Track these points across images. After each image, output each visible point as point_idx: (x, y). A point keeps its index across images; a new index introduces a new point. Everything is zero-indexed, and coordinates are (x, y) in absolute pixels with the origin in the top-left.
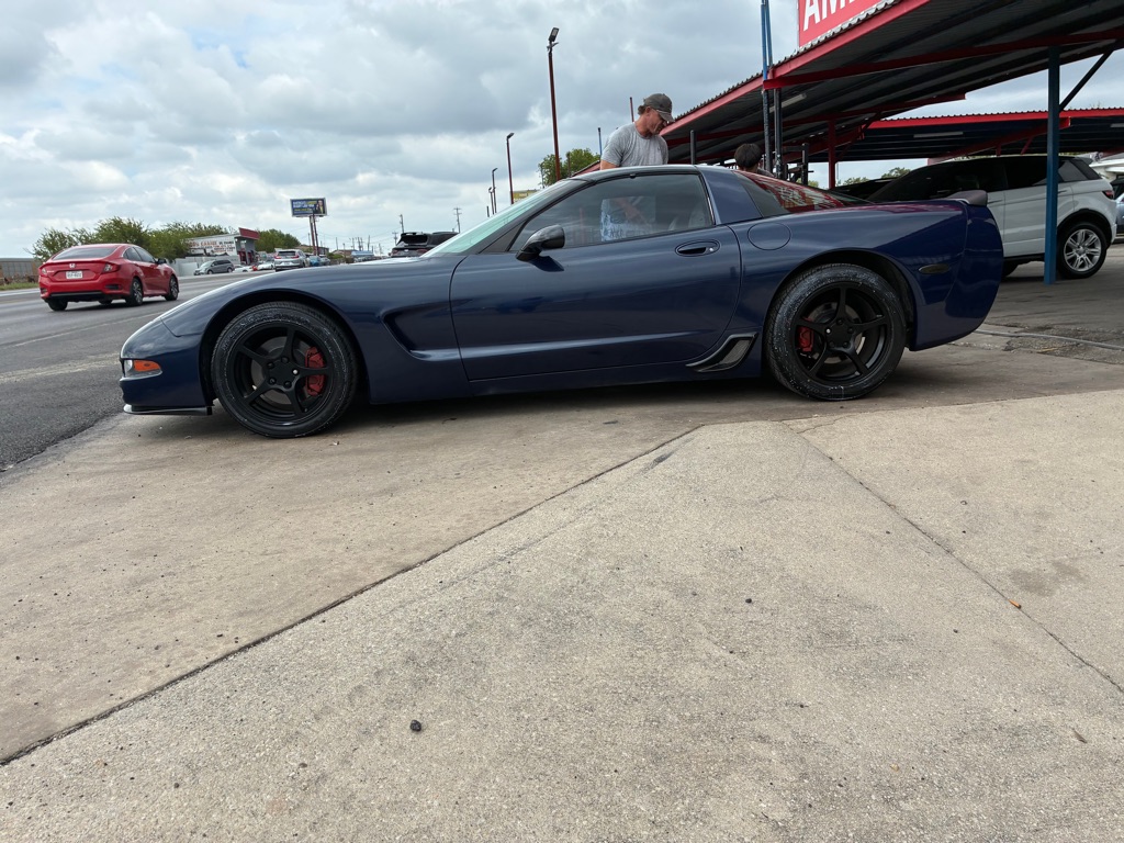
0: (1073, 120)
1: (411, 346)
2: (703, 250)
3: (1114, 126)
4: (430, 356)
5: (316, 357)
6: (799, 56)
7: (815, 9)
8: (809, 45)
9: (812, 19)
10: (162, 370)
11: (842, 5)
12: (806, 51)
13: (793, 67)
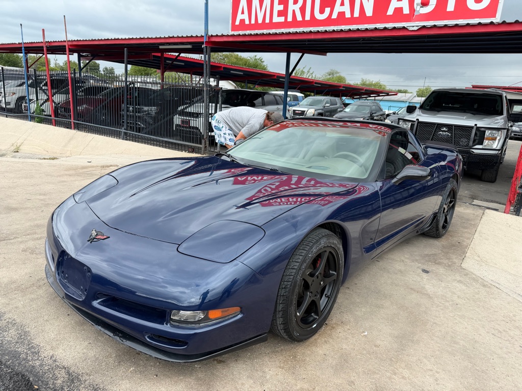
0: (224, 68)
3: (232, 72)
6: (233, 36)
7: (245, 17)
8: (241, 33)
9: (242, 21)
10: (241, 312)
11: (267, 21)
12: (239, 35)
13: (226, 40)
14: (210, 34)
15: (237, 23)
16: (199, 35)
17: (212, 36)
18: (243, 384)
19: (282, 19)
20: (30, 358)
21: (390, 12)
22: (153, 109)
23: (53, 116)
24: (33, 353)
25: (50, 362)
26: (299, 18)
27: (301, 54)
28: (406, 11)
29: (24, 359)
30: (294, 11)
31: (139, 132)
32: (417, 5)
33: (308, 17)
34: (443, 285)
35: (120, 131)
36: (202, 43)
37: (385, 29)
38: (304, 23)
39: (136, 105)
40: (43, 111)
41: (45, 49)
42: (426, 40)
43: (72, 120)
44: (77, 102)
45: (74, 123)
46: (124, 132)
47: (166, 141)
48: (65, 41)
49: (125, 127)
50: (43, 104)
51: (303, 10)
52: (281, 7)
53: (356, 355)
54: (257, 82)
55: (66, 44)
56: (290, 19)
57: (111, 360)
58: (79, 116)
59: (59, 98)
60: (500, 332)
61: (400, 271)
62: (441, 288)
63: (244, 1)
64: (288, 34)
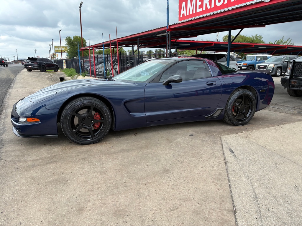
1: (130, 112)
2: (213, 84)
3: (222, 46)
4: (134, 115)
5: (98, 116)
6: (179, 23)
7: (184, 12)
8: (183, 21)
9: (183, 14)
10: (40, 121)
11: (194, 12)
12: (182, 23)
13: (176, 26)
15: (181, 16)
16: (165, 26)
17: (170, 25)
19: (201, 10)
23: (113, 76)
26: (209, 7)
27: (240, 30)
30: (206, 4)
33: (213, 6)
36: (166, 30)
37: (252, 4)
38: (211, 10)
41: (110, 44)
48: (116, 39)
50: (110, 71)
51: (210, 2)
52: (200, 3)
60: (180, 156)
61: (177, 134)
62: (185, 141)
63: (184, 4)
64: (204, 17)
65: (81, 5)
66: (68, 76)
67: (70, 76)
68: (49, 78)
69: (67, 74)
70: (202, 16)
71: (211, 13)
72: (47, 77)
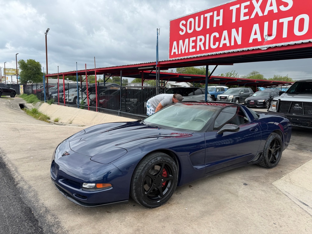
0: (179, 76)
1: (193, 165)
2: (254, 130)
3: (184, 77)
4: (198, 168)
6: (170, 61)
7: (176, 51)
8: (174, 59)
9: (175, 53)
10: (112, 187)
11: (187, 52)
12: (173, 60)
13: (167, 63)
14: (159, 61)
15: (172, 54)
16: (154, 62)
17: (160, 62)
18: (113, 221)
19: (194, 50)
20: (34, 203)
21: (251, 41)
22: (135, 100)
23: (88, 105)
24: (36, 201)
25: (41, 205)
26: (203, 49)
27: (216, 66)
28: (260, 40)
29: (32, 203)
30: (200, 45)
31: (127, 112)
32: (266, 36)
33: (207, 48)
34: (251, 191)
35: (117, 112)
36: (155, 65)
37: (248, 50)
38: (205, 51)
39: (127, 98)
40: (85, 103)
41: (86, 73)
42: (279, 54)
43: (97, 107)
44: (99, 98)
45: (97, 108)
46: (120, 112)
47: (139, 116)
48: (94, 69)
49: (120, 110)
50: (84, 100)
51: (204, 44)
52: (194, 44)
53: (175, 217)
54: (200, 81)
55: (95, 70)
56: (198, 49)
57: (64, 207)
58: (100, 105)
59: (92, 96)
60: (267, 216)
61: (230, 183)
62: (248, 193)
63: (175, 43)
64: (197, 57)
65: (47, 31)
66: (29, 103)
67: (31, 103)
68: (7, 105)
69: (27, 101)
70: (195, 56)
71: (206, 54)
72: (4, 103)
